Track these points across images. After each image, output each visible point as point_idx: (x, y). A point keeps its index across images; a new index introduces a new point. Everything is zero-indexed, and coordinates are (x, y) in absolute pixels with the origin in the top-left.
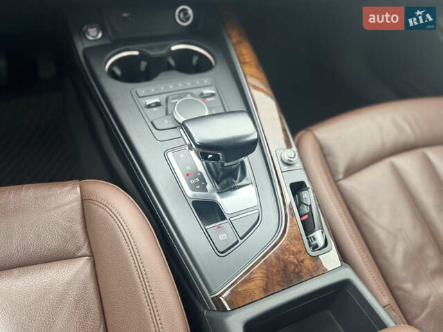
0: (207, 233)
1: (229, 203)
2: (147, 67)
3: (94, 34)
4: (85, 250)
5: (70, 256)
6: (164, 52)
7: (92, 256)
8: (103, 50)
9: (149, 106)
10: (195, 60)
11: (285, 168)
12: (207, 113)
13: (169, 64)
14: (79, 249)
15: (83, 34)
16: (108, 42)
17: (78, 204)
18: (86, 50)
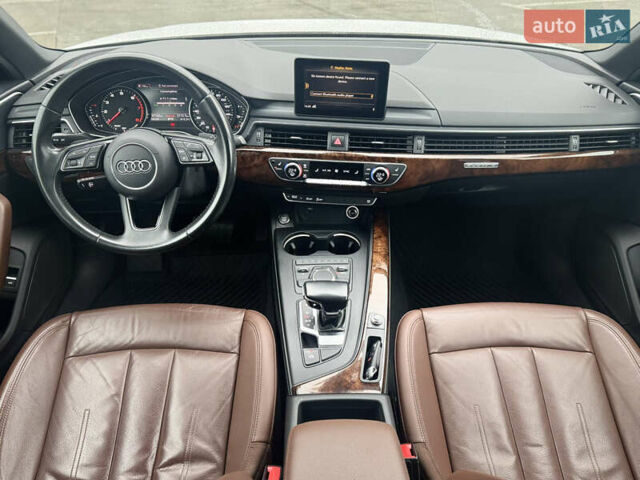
0: (302, 353)
1: (323, 340)
2: (314, 245)
3: (285, 220)
4: (236, 350)
5: (228, 352)
6: (326, 237)
7: (239, 355)
8: (285, 231)
9: (300, 271)
10: (350, 244)
11: (371, 326)
12: (334, 279)
13: (330, 245)
14: (233, 348)
15: (278, 220)
16: (292, 226)
17: (240, 322)
18: (276, 230)
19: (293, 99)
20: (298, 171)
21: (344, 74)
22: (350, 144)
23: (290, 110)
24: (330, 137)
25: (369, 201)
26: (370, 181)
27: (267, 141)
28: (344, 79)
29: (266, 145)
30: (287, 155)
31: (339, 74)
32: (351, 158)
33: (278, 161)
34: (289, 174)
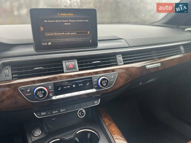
3: (38, 133)
10: (89, 136)
19: (32, 42)
20: (45, 92)
21: (68, 19)
22: (79, 67)
23: (31, 50)
24: (65, 64)
25: (96, 102)
26: (98, 88)
27: (14, 76)
28: (69, 22)
29: (14, 78)
30: (34, 82)
31: (64, 19)
32: (82, 75)
33: (27, 88)
34: (38, 96)
